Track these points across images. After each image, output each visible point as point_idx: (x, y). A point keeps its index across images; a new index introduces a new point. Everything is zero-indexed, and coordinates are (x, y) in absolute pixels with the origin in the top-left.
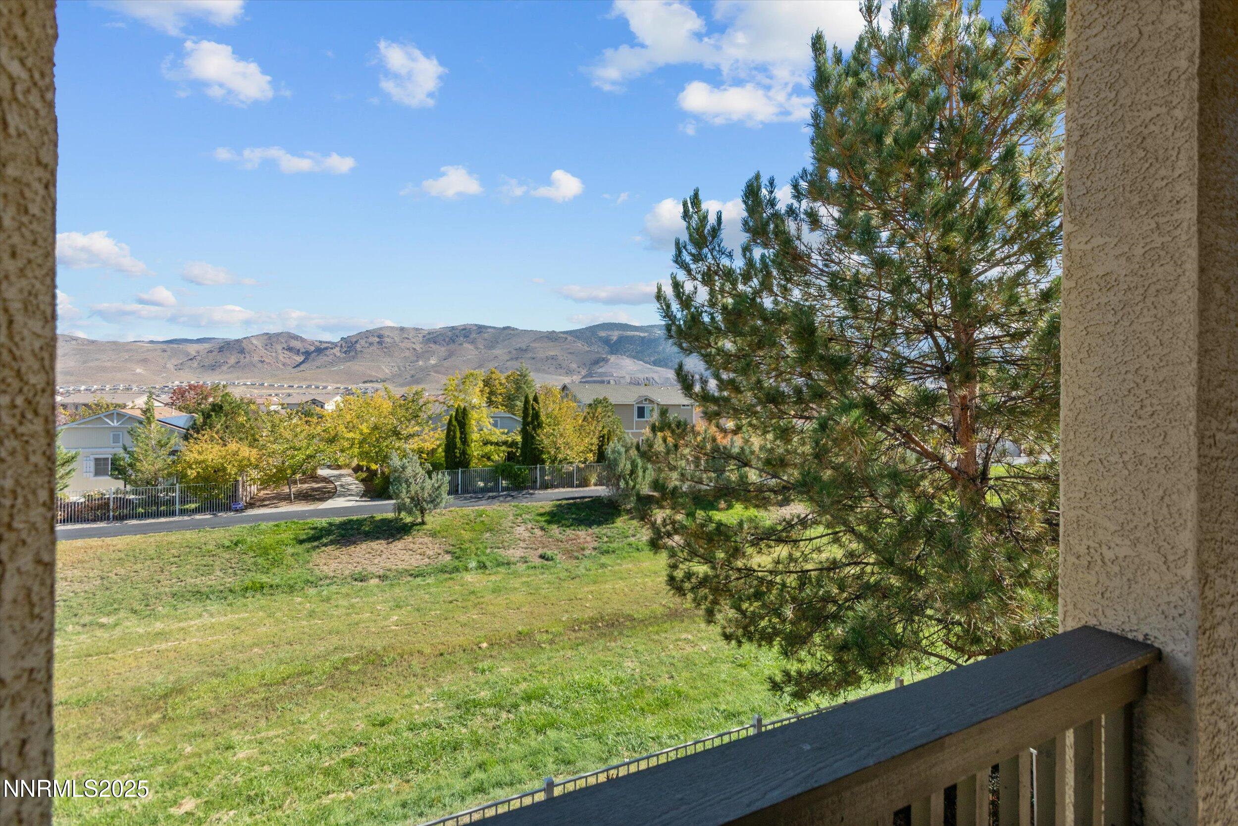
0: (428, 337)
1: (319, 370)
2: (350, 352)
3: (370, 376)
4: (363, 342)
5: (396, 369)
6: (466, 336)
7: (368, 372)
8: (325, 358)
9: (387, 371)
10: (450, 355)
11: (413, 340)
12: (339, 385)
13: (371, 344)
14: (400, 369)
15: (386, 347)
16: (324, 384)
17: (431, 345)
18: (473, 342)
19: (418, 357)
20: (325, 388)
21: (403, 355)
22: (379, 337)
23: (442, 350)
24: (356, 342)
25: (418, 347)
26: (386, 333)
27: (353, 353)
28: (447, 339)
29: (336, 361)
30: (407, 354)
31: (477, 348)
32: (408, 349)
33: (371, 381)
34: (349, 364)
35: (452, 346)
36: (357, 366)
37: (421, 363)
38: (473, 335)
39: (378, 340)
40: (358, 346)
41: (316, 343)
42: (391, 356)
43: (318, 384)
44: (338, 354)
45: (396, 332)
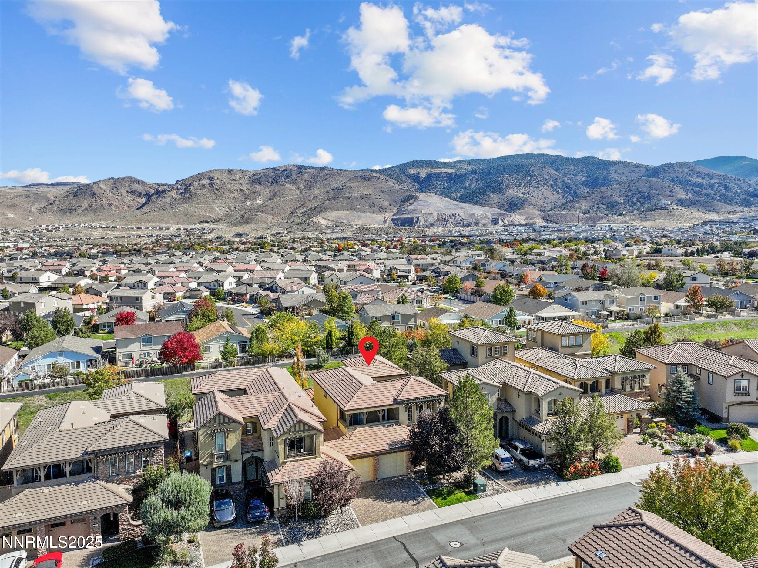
0: (253, 178)
1: (161, 213)
2: (185, 193)
3: (205, 216)
4: (195, 184)
5: (227, 209)
6: (287, 177)
7: (204, 213)
8: (164, 200)
9: (219, 211)
10: (274, 195)
11: (240, 182)
12: (179, 226)
13: (203, 186)
14: (230, 210)
15: (216, 189)
16: (167, 226)
17: (256, 186)
18: (294, 182)
19: (246, 197)
20: (168, 229)
21: (232, 196)
22: (210, 179)
23: (266, 191)
24: (190, 185)
25: (245, 188)
26: (216, 176)
27: (187, 195)
28: (270, 180)
29: (175, 203)
30: (236, 195)
31: (298, 188)
32: (237, 190)
33: (207, 222)
34: (186, 206)
35: (276, 187)
36: (193, 208)
37: (248, 203)
38: (294, 176)
39: (209, 182)
40: (192, 188)
41: (157, 187)
42: (222, 197)
43: (162, 225)
44: (175, 196)
45: (225, 174)
